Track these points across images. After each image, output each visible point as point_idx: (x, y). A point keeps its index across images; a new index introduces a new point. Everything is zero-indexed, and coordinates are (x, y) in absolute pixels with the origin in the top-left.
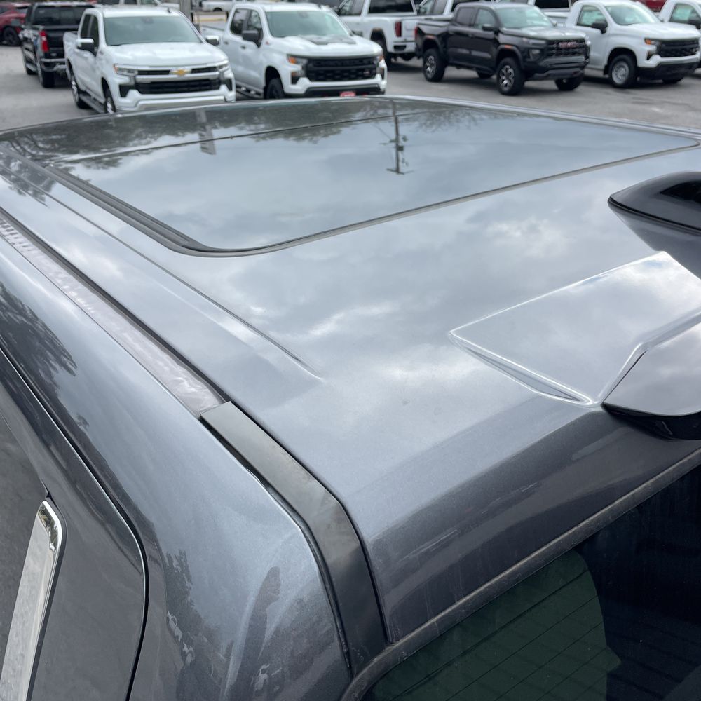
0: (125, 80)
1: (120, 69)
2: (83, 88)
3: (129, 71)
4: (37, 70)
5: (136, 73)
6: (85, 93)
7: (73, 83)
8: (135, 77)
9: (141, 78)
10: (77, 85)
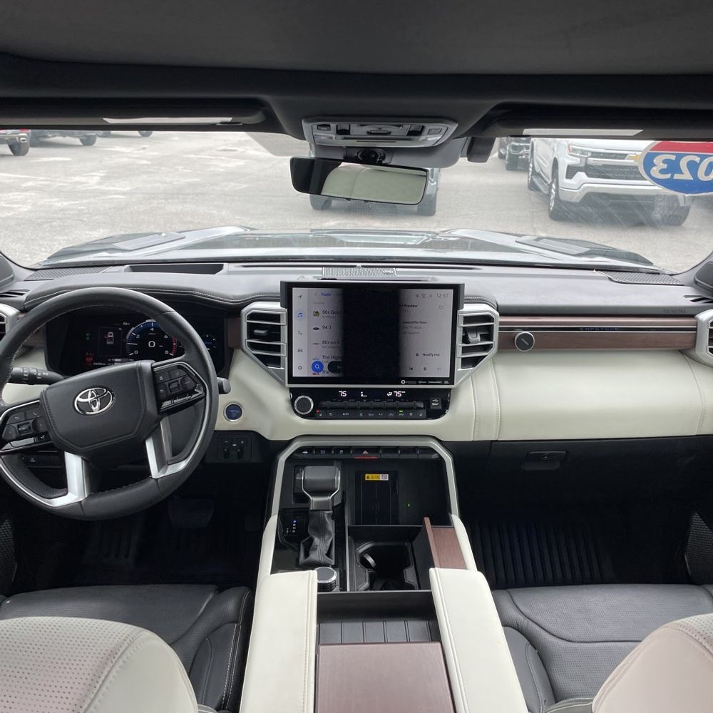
0: (575, 161)
1: (574, 150)
2: (538, 170)
3: (583, 152)
4: (505, 154)
5: (590, 154)
6: (538, 175)
7: (531, 165)
8: (587, 158)
9: (592, 161)
10: (533, 168)
